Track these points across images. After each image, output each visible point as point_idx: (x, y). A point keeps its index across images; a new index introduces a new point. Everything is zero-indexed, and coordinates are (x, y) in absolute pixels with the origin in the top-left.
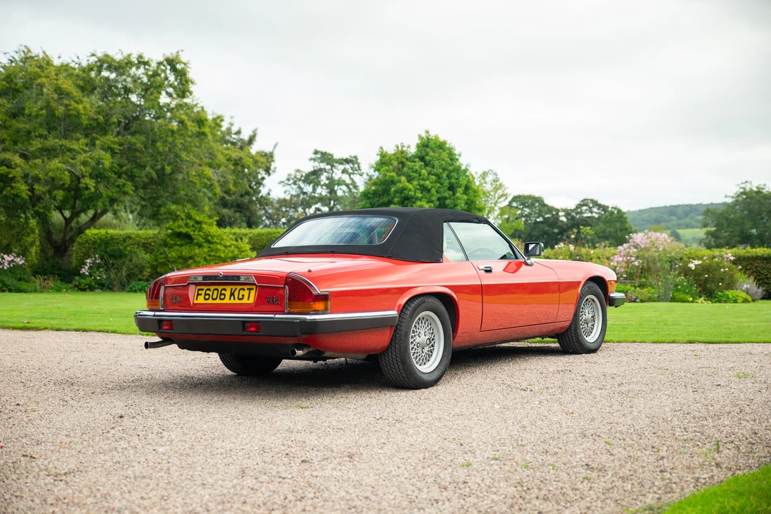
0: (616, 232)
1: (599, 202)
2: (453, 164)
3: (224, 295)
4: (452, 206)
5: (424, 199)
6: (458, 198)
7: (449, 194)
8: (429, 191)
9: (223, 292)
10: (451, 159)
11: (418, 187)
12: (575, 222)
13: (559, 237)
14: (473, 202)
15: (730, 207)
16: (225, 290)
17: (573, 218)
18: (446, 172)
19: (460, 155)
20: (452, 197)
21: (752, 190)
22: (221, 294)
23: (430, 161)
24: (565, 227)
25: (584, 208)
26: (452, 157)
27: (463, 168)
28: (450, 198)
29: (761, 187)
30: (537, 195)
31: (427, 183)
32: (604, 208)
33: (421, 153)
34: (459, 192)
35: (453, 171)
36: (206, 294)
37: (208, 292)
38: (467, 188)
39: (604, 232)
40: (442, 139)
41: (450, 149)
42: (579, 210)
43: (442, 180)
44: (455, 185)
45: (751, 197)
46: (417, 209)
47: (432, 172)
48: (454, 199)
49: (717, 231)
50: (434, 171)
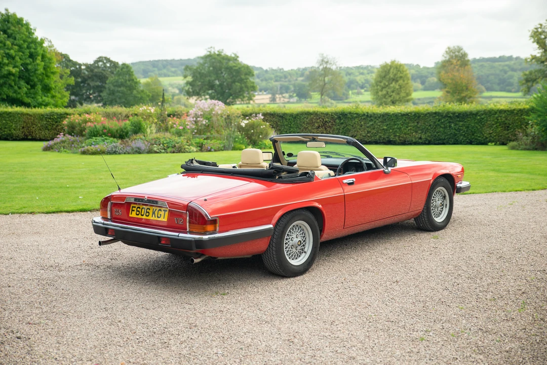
0: (126, 82)
1: (111, 59)
2: (30, 37)
3: (149, 213)
4: (33, 70)
5: (10, 65)
6: (38, 65)
7: (30, 61)
8: (13, 58)
9: (148, 210)
10: (29, 33)
11: (4, 55)
12: (94, 74)
13: (82, 85)
14: (48, 67)
15: (202, 66)
17: (92, 71)
18: (26, 43)
19: (35, 30)
20: (33, 64)
21: (215, 53)
22: (147, 212)
23: (12, 34)
24: (86, 77)
25: (100, 63)
26: (30, 32)
27: (39, 40)
28: (30, 64)
29: (220, 51)
30: (63, 53)
31: (12, 52)
32: (115, 64)
33: (3, 27)
34: (39, 60)
35: (32, 42)
36: (137, 211)
37: (138, 209)
38: (43, 57)
39: (117, 81)
40: (19, 16)
41: (27, 25)
42: (96, 65)
43: (23, 50)
44: (34, 54)
45: (214, 58)
46: (6, 72)
47: (15, 43)
48: (35, 65)
49: (193, 81)
50: (16, 42)
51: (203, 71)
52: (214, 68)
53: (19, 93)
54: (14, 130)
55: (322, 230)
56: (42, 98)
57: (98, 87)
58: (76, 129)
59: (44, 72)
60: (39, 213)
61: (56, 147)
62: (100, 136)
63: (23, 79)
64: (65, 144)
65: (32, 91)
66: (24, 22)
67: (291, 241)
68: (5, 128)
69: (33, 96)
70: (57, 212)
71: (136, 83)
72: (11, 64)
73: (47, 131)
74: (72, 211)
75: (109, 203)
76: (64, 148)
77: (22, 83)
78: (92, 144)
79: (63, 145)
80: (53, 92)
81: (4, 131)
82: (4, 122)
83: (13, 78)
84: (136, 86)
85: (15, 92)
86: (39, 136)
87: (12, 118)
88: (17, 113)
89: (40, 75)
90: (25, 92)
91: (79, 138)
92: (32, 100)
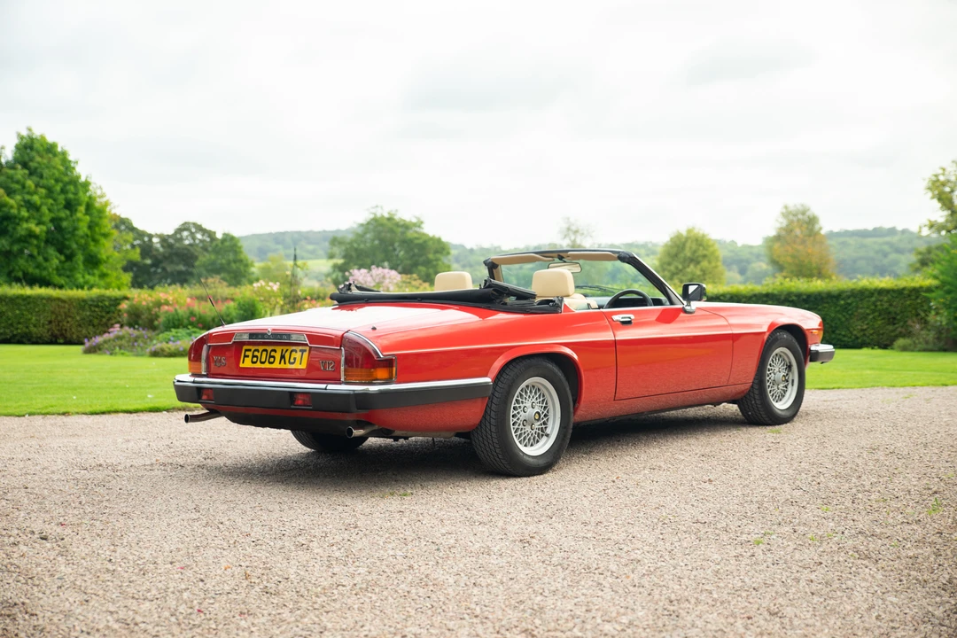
0: (229, 264)
1: (204, 226)
2: (67, 175)
3: (274, 357)
4: (70, 230)
5: (32, 220)
6: (79, 220)
7: (66, 214)
8: (37, 209)
9: (273, 354)
10: (67, 168)
11: (22, 203)
12: (173, 251)
13: (153, 270)
14: (97, 225)
15: (360, 237)
16: (275, 351)
17: (171, 246)
18: (60, 185)
19: (77, 162)
20: (70, 219)
21: (383, 216)
22: (271, 357)
23: (36, 169)
24: (160, 257)
25: (185, 234)
27: (83, 179)
28: (66, 219)
29: (393, 212)
31: (36, 199)
32: (211, 235)
33: (22, 157)
34: (81, 212)
35: (69, 183)
36: (253, 356)
37: (256, 353)
38: (89, 207)
39: (213, 263)
40: (50, 139)
41: (64, 154)
42: (178, 236)
43: (55, 195)
44: (73, 203)
45: (382, 225)
46: (23, 233)
47: (41, 184)
48: (74, 221)
49: (344, 264)
50: (44, 182)
51: (362, 246)
52: (382, 241)
53: (45, 269)
54: (35, 326)
55: (577, 399)
56: (83, 277)
57: (180, 273)
58: (143, 317)
59: (89, 233)
60: (78, 413)
61: (106, 346)
62: (184, 327)
63: (52, 244)
64: (123, 342)
65: (67, 265)
66: (59, 149)
67: (522, 413)
68: (19, 323)
69: (68, 273)
70: (109, 412)
71: (247, 266)
72: (34, 218)
73: (91, 327)
74: (136, 411)
75: (205, 347)
76: (120, 348)
77: (52, 251)
78: (170, 340)
79: (119, 342)
80: (103, 268)
81: (17, 329)
82: (17, 312)
83: (35, 242)
84: (245, 271)
85: (38, 266)
86: (78, 336)
87: (32, 305)
88: (41, 298)
89: (82, 237)
90: (54, 266)
91: (149, 333)
92: (67, 280)
